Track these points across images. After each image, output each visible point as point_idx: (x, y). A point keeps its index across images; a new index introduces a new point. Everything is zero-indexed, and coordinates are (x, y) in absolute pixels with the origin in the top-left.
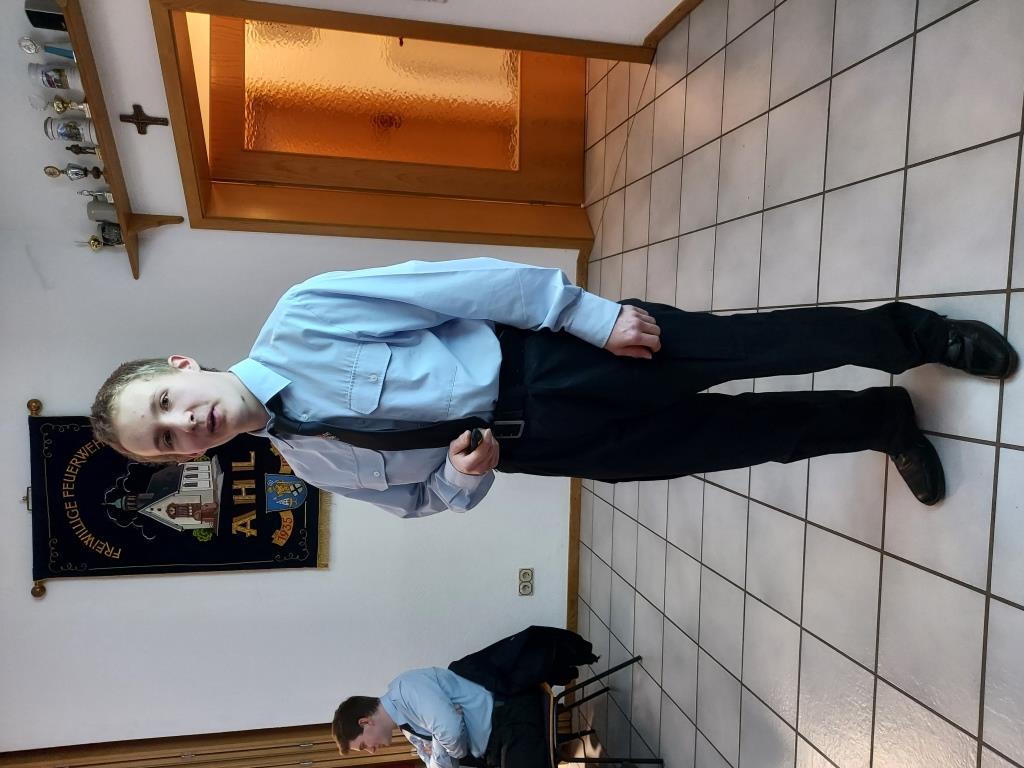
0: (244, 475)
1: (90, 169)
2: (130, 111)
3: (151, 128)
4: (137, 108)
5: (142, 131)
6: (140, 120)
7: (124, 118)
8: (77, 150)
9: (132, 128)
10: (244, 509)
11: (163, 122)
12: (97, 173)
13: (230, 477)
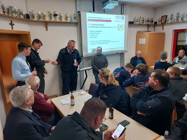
4: (14, 25)
5: (10, 24)
6: (12, 25)
7: (11, 21)
9: (10, 23)
11: (12, 29)
12: (4, 12)
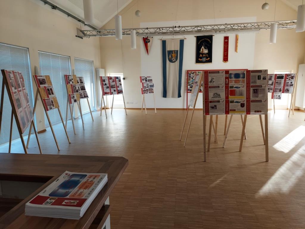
0: (206, 55)
10: (202, 56)
13: (206, 54)
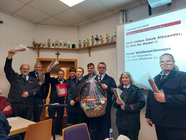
1: (50, 45)
2: (59, 53)
3: (56, 55)
4: (60, 54)
5: (56, 54)
6: (58, 54)
7: (58, 52)
8: (53, 44)
9: (57, 53)
11: (58, 58)
12: (49, 46)
